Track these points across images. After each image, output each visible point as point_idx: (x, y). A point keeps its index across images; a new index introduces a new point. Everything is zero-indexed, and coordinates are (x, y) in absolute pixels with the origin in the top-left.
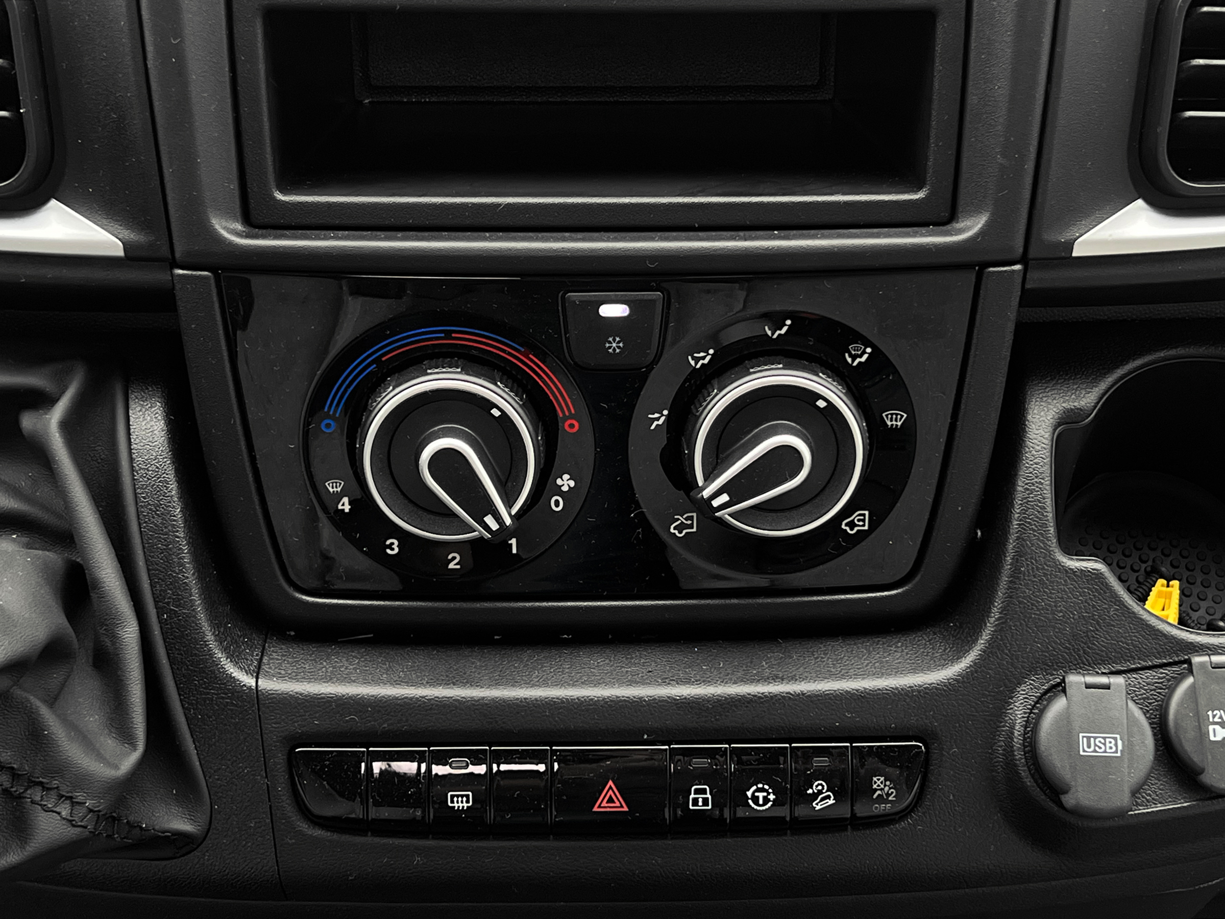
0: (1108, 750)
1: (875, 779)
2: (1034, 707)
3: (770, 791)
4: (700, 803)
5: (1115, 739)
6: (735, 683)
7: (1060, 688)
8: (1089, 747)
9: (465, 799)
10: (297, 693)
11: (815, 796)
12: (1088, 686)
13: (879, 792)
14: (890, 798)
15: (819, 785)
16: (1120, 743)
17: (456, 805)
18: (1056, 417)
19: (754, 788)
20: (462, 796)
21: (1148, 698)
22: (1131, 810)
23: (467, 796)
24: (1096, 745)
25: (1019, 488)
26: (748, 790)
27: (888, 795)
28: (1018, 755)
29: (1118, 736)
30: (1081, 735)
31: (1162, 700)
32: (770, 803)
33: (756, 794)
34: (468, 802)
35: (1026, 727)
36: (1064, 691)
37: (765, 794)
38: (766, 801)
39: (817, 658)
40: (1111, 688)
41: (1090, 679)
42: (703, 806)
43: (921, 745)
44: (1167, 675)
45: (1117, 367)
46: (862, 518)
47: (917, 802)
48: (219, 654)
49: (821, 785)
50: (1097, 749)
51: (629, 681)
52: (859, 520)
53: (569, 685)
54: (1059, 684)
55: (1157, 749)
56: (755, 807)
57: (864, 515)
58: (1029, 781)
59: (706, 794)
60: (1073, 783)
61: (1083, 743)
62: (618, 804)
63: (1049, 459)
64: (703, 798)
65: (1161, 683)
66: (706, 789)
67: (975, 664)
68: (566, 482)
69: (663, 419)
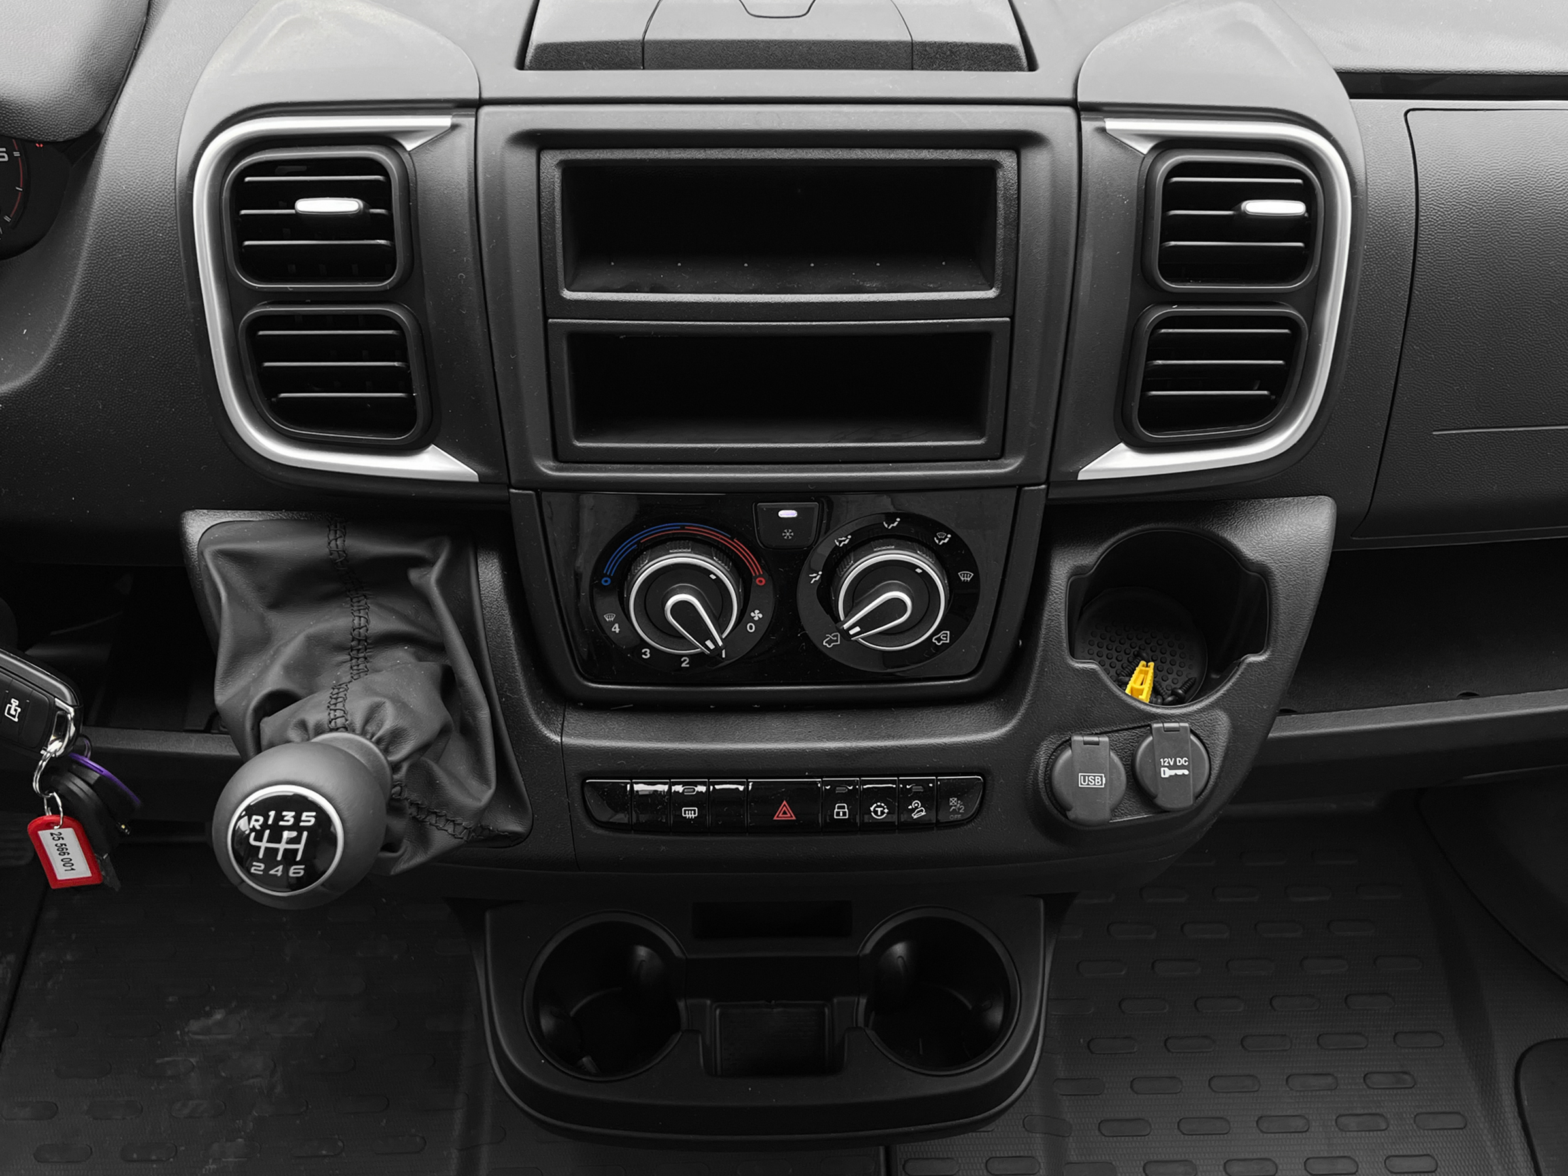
0: (1096, 784)
1: (951, 799)
2: (1052, 755)
3: (885, 807)
4: (841, 814)
5: (1101, 777)
6: (864, 740)
7: (1068, 743)
8: (1084, 782)
9: (693, 812)
10: (587, 746)
11: (913, 810)
12: (1086, 743)
13: (953, 808)
14: (961, 811)
15: (916, 803)
16: (1104, 779)
17: (687, 816)
18: (1070, 571)
19: (875, 805)
20: (691, 810)
21: (1124, 749)
22: (1111, 820)
23: (695, 810)
24: (1089, 781)
25: (1045, 618)
26: (871, 806)
27: (960, 809)
28: (1041, 785)
29: (1103, 775)
30: (1080, 774)
31: (1133, 750)
32: (885, 815)
33: (877, 809)
34: (695, 814)
35: (1046, 768)
36: (1070, 746)
37: (882, 809)
38: (883, 813)
39: (916, 722)
40: (1100, 744)
41: (1087, 739)
42: (843, 816)
43: (980, 777)
44: (1137, 734)
45: (1111, 538)
46: (945, 635)
47: (978, 813)
48: (538, 722)
49: (918, 804)
50: (1090, 783)
51: (797, 739)
52: (943, 637)
53: (758, 741)
54: (1067, 741)
55: (1128, 782)
56: (876, 817)
57: (947, 634)
58: (1047, 802)
59: (844, 808)
60: (1074, 805)
61: (1081, 779)
62: (789, 815)
63: (1064, 599)
64: (843, 812)
65: (1133, 739)
66: (844, 806)
67: (1015, 728)
68: (757, 615)
69: (819, 577)
